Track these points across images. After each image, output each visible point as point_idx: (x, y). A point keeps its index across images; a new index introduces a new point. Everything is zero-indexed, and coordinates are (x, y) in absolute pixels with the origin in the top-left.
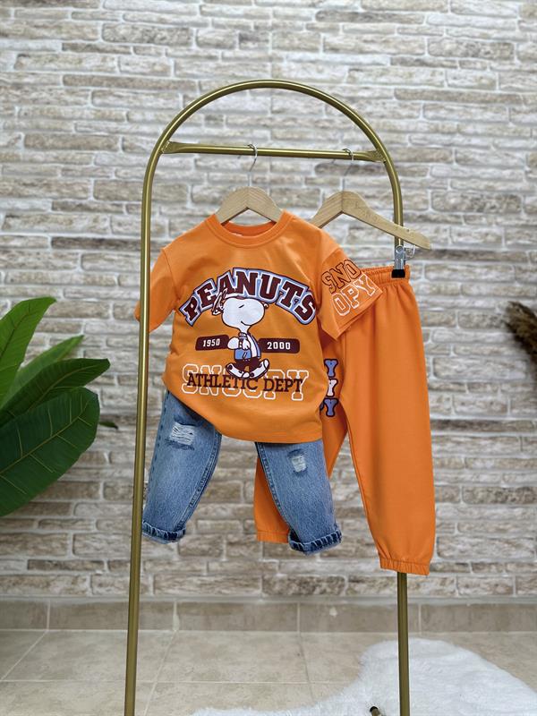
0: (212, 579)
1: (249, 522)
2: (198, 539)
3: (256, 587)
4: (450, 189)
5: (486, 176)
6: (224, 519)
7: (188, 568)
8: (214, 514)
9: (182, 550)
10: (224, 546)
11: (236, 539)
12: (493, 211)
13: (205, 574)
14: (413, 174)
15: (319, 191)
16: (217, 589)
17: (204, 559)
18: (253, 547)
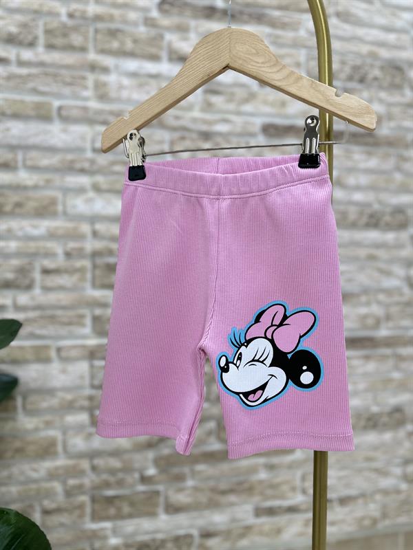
5: (369, 38)
12: (376, 83)
14: (284, 26)
15: (161, 37)
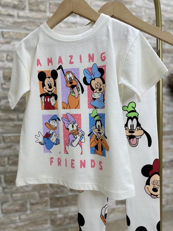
0: (22, 224)
1: (42, 192)
2: (13, 204)
3: (47, 223)
4: (143, 14)
6: (28, 192)
7: (8, 220)
8: (22, 190)
9: (4, 211)
10: (28, 206)
11: (35, 202)
13: (18, 221)
16: (26, 228)
17: (17, 214)
18: (44, 204)
